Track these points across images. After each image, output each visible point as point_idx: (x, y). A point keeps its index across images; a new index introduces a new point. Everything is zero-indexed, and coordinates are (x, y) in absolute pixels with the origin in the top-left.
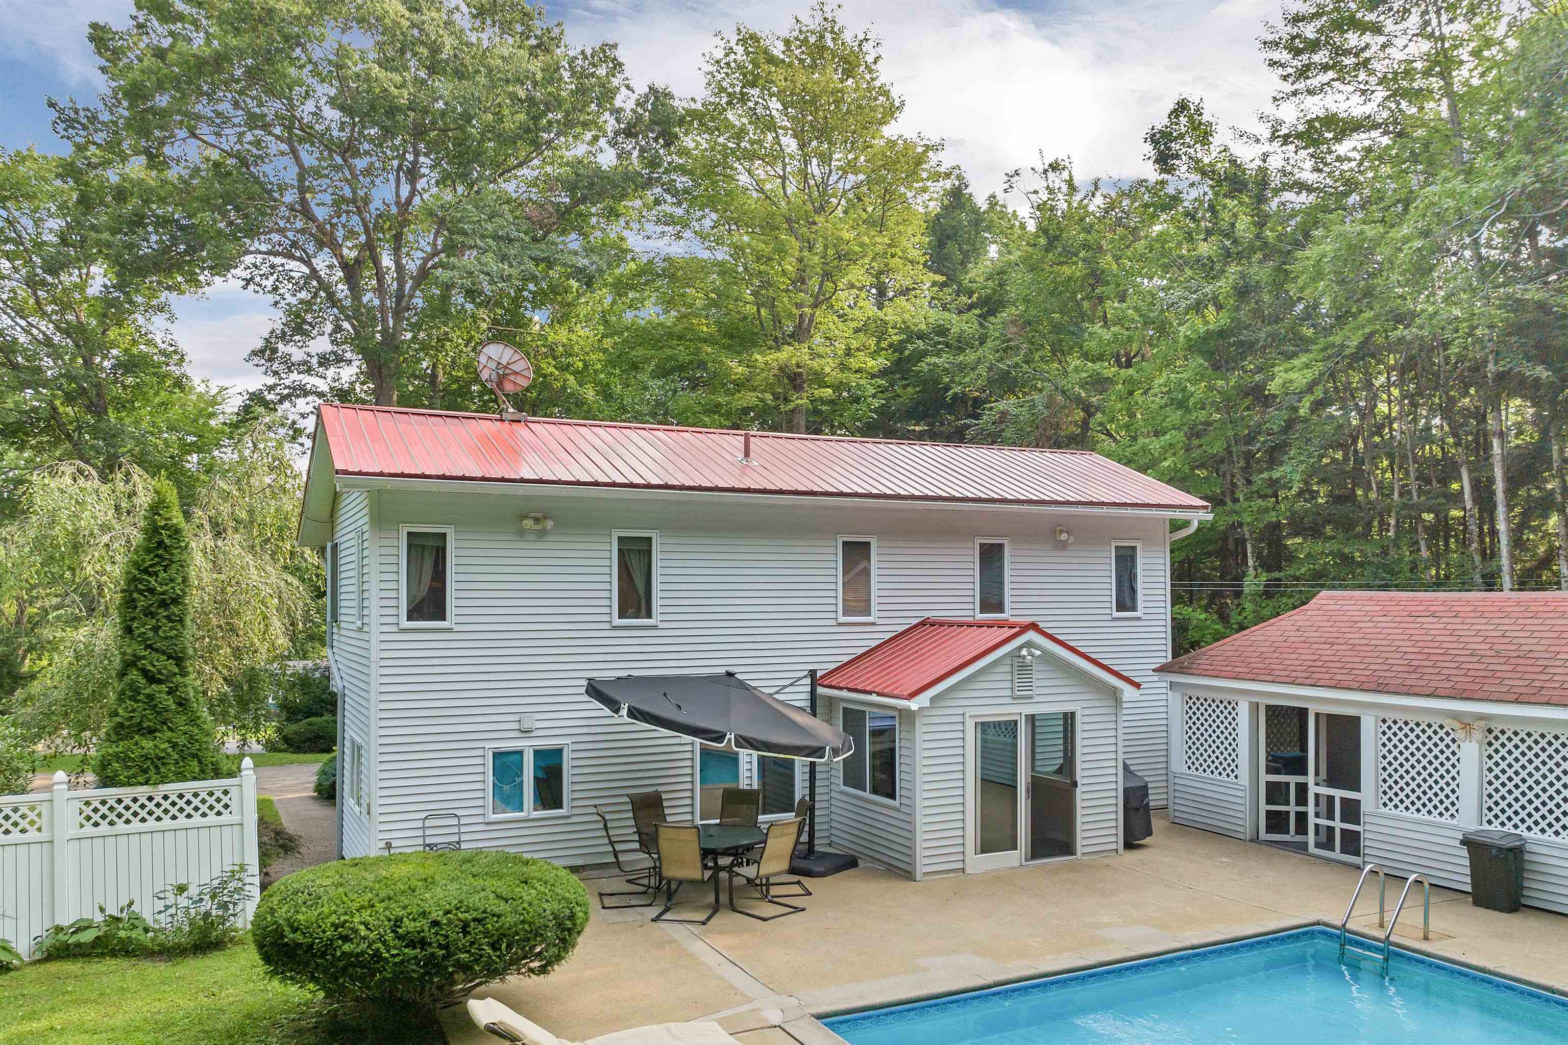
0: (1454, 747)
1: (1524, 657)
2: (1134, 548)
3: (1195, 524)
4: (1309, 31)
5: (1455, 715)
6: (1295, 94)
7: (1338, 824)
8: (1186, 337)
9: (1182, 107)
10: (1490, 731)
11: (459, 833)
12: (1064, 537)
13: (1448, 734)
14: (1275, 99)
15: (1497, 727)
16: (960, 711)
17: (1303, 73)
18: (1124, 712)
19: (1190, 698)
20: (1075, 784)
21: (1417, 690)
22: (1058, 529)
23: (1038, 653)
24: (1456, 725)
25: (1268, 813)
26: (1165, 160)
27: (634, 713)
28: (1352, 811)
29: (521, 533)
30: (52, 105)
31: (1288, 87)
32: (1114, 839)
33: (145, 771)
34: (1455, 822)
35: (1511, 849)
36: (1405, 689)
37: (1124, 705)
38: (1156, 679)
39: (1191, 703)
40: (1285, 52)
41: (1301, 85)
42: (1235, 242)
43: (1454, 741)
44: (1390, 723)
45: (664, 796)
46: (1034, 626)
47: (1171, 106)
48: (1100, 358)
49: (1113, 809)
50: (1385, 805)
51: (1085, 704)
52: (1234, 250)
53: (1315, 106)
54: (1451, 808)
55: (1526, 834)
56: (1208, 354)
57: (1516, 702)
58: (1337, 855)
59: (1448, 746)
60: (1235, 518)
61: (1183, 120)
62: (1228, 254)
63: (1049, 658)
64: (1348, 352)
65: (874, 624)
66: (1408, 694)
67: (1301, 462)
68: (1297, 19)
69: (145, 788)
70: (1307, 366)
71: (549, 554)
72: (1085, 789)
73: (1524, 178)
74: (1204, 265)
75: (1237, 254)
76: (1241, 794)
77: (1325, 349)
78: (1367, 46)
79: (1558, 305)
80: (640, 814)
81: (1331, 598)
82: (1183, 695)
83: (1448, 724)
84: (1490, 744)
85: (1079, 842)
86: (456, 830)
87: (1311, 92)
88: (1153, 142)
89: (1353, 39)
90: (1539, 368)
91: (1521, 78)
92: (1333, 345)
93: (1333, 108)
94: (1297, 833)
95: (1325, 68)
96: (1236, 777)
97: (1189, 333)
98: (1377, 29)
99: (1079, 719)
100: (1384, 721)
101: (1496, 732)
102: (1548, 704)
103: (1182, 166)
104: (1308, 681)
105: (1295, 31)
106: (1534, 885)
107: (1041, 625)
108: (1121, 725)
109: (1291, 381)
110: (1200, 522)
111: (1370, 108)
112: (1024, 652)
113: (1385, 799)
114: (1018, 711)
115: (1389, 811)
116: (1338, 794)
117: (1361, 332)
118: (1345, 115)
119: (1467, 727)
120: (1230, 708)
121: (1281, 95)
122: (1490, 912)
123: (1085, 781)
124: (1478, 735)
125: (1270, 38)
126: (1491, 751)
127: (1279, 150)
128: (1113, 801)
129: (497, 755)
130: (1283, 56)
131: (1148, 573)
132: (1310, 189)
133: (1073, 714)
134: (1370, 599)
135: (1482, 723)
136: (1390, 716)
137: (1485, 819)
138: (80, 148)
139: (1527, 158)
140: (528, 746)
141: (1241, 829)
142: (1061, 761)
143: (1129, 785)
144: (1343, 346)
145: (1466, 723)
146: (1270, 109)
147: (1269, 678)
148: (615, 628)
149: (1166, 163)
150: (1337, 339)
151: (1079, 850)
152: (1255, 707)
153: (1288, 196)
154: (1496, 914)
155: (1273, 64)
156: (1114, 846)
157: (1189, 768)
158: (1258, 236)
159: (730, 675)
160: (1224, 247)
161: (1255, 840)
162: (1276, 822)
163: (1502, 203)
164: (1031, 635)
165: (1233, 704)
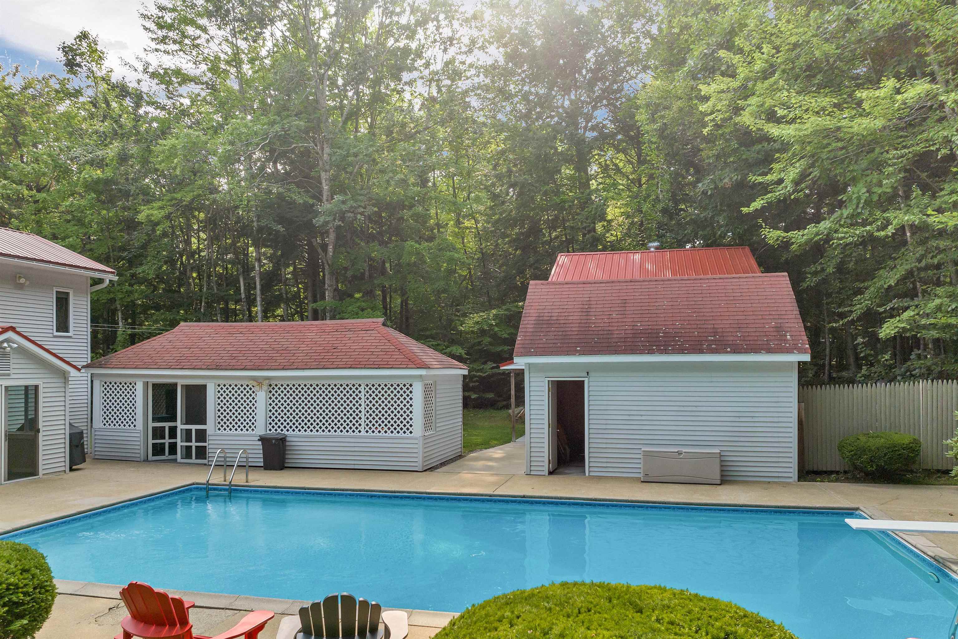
0: (253, 395)
1: (285, 350)
2: (68, 294)
3: (107, 282)
4: (168, 18)
5: (254, 378)
6: (157, 50)
7: (194, 444)
8: (85, 178)
9: (84, 36)
10: (270, 385)
12: (22, 281)
13: (251, 389)
14: (145, 50)
15: (273, 383)
17: (163, 40)
18: (70, 386)
19: (106, 383)
20: (38, 431)
21: (236, 367)
22: (18, 276)
23: (16, 346)
24: (255, 383)
25: (154, 445)
26: (71, 65)
28: (202, 435)
31: (153, 45)
32: (63, 464)
34: (254, 432)
35: (281, 439)
36: (230, 367)
39: (106, 386)
40: (153, 25)
41: (162, 47)
42: (121, 126)
43: (253, 392)
44: (222, 386)
46: (13, 329)
47: (77, 33)
48: (20, 183)
49: (63, 446)
50: (219, 429)
51: (45, 381)
52: (120, 132)
53: (169, 62)
54: (252, 426)
55: (286, 433)
56: (99, 193)
57: (283, 369)
58: (194, 460)
59: (251, 395)
60: (112, 296)
61: (85, 44)
62: (116, 133)
63: (21, 351)
64: (184, 203)
66: (231, 369)
67: (154, 264)
68: (162, 8)
70: (161, 208)
72: (45, 433)
73: (277, 128)
74: (101, 136)
75: (122, 134)
76: (138, 435)
77: (171, 200)
78: (199, 37)
79: (289, 197)
81: (187, 326)
82: (101, 381)
83: (251, 383)
84: (270, 392)
85: (41, 467)
87: (167, 52)
88: (64, 51)
89: (190, 30)
90: (280, 226)
91: (278, 78)
92: (176, 199)
93: (179, 65)
94: (170, 454)
95: (175, 42)
96: (135, 426)
97: (87, 176)
98: (204, 30)
99: (41, 390)
100: (219, 385)
101: (273, 386)
102: (296, 369)
103: (83, 72)
104: (178, 367)
105: (160, 14)
106: (290, 457)
107: (18, 329)
108: (68, 394)
109: (152, 215)
110: (110, 281)
111: (198, 72)
112: (5, 345)
113: (219, 426)
114: (1, 384)
115: (222, 431)
116: (194, 427)
117: (192, 194)
118: (186, 72)
119: (260, 384)
120: (131, 387)
121: (149, 49)
122: (272, 471)
123: (45, 429)
124: (265, 387)
125: (145, 13)
126: (271, 395)
127: (148, 80)
128: (63, 441)
130: (153, 27)
131: (76, 310)
132: (163, 108)
133: (36, 387)
134: (208, 326)
135: (267, 381)
136: (222, 382)
137: (268, 429)
139: (278, 119)
141: (138, 456)
142: (23, 422)
143: (72, 432)
144: (181, 201)
145: (259, 381)
146: (143, 55)
147: (155, 367)
149: (72, 68)
150: (178, 196)
151: (41, 472)
152: (146, 384)
153: (150, 109)
154: (274, 472)
155: (146, 29)
156: (63, 469)
157: (105, 425)
158: (134, 127)
160: (114, 129)
161: (146, 460)
162: (158, 450)
163: (266, 138)
164: (10, 335)
165: (133, 384)
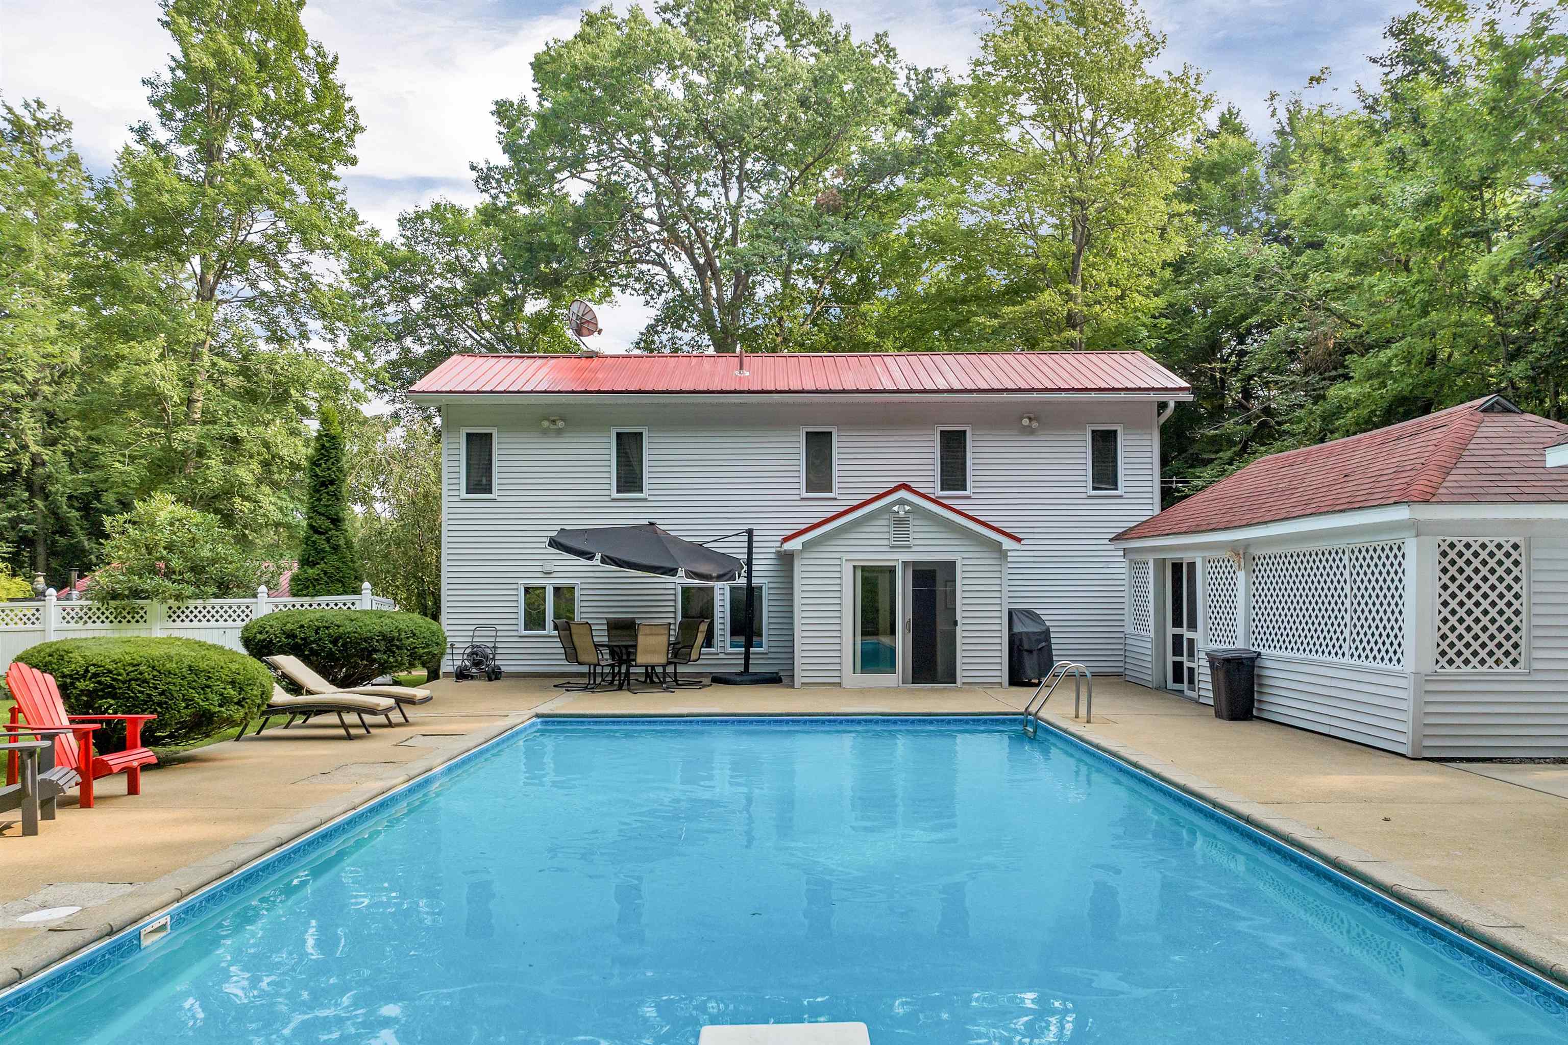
1: (1296, 488)
2: (1114, 432)
3: (1172, 405)
5: (1232, 546)
10: (1254, 559)
11: (495, 642)
15: (1256, 553)
16: (838, 555)
18: (1010, 565)
19: (1135, 563)
20: (956, 623)
21: (1210, 526)
23: (912, 509)
24: (1234, 556)
25: (1175, 663)
27: (605, 560)
29: (545, 432)
30: (473, 168)
32: (997, 673)
33: (308, 588)
34: (1234, 647)
36: (1205, 528)
37: (1010, 559)
38: (1112, 547)
39: (1134, 568)
43: (1234, 573)
44: (1212, 563)
45: (637, 622)
46: (904, 487)
49: (997, 647)
50: (1211, 641)
51: (967, 555)
63: (924, 514)
65: (835, 499)
69: (307, 598)
71: (564, 446)
72: (966, 628)
76: (1150, 646)
80: (614, 632)
82: (1131, 561)
83: (1231, 556)
84: (1254, 571)
85: (960, 673)
86: (493, 639)
96: (1149, 630)
99: (959, 567)
100: (1209, 562)
101: (1257, 560)
104: (1167, 532)
107: (912, 485)
108: (1006, 575)
112: (898, 508)
113: (1211, 634)
114: (897, 558)
115: (1213, 645)
119: (1238, 557)
120: (1147, 568)
123: (966, 621)
124: (1244, 563)
126: (1254, 577)
129: (527, 590)
131: (1130, 455)
133: (953, 563)
135: (1250, 551)
136: (1209, 556)
137: (1251, 642)
138: (495, 198)
140: (549, 584)
141: (1150, 679)
145: (1236, 551)
147: (1153, 533)
148: (614, 500)
151: (961, 680)
152: (1162, 565)
156: (998, 680)
157: (1134, 629)
159: (652, 524)
161: (1163, 689)
164: (903, 494)
165: (1148, 564)
